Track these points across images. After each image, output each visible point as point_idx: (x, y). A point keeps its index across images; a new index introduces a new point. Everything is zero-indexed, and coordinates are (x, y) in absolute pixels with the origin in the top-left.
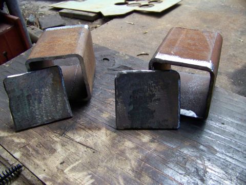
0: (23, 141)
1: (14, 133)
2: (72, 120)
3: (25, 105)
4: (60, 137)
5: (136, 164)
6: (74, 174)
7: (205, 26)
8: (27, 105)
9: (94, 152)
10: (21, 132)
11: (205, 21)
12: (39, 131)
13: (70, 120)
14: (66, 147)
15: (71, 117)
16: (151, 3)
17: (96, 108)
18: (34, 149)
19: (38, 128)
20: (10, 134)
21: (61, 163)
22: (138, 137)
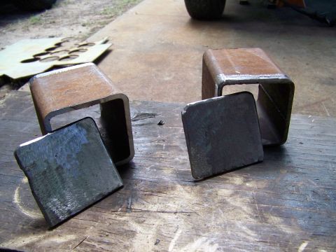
0: (72, 237)
1: (48, 233)
2: (126, 189)
3: (57, 182)
4: (127, 214)
5: (249, 209)
6: (185, 249)
7: (154, 70)
8: (59, 183)
9: (189, 215)
10: (59, 227)
11: (151, 64)
12: (88, 218)
13: (122, 190)
14: (146, 222)
15: (122, 187)
16: (81, 48)
17: (147, 167)
18: (100, 242)
19: (82, 214)
20: (42, 236)
21: (156, 244)
22: (227, 181)
